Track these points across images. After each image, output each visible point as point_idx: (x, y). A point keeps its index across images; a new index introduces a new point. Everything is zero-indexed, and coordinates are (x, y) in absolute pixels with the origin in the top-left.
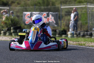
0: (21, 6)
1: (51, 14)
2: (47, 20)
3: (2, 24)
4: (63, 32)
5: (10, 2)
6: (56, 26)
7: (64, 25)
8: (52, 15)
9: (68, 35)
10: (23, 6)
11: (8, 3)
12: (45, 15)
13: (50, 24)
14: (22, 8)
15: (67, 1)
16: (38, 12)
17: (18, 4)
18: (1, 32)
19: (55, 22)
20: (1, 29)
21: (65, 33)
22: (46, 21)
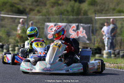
0: (42, 15)
1: (81, 26)
2: (76, 33)
3: (17, 38)
4: (97, 51)
5: (27, 10)
6: (88, 42)
7: (97, 41)
8: (84, 28)
9: (103, 54)
10: (45, 16)
11: (25, 10)
12: (74, 27)
13: (80, 39)
14: (44, 17)
15: (103, 10)
16: (64, 23)
17: (39, 12)
18: (15, 48)
19: (87, 37)
20: (16, 45)
21: (99, 52)
22: (75, 35)
